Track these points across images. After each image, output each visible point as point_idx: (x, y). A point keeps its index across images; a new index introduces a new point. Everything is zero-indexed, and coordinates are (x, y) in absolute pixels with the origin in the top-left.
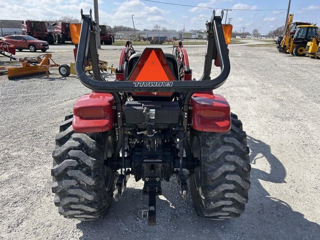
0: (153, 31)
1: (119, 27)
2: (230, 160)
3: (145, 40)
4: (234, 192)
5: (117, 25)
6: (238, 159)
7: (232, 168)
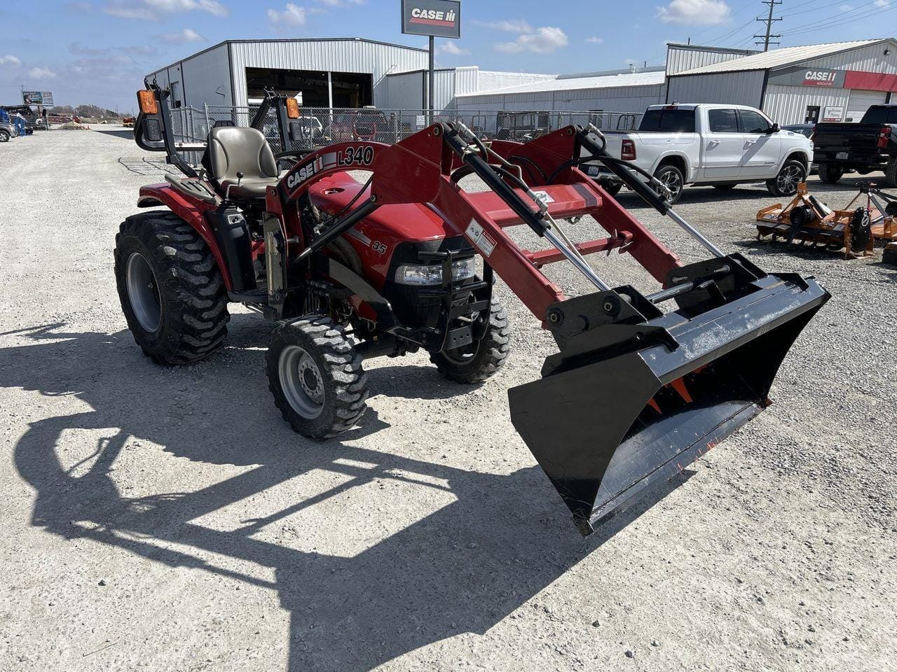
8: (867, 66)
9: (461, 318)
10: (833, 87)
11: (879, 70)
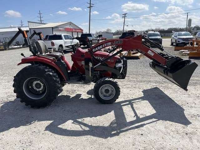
8: (68, 27)
9: (121, 72)
10: (64, 31)
11: (70, 27)
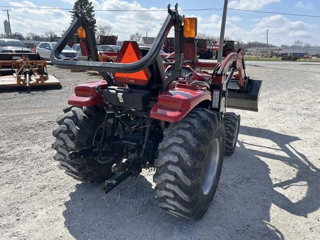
0: (293, 47)
1: (253, 43)
2: (176, 151)
3: (278, 55)
4: (175, 185)
5: (252, 41)
6: (183, 152)
7: (175, 159)
